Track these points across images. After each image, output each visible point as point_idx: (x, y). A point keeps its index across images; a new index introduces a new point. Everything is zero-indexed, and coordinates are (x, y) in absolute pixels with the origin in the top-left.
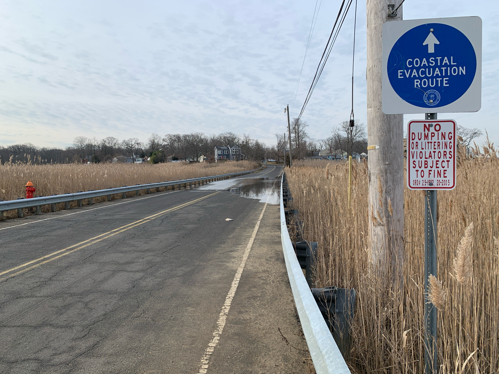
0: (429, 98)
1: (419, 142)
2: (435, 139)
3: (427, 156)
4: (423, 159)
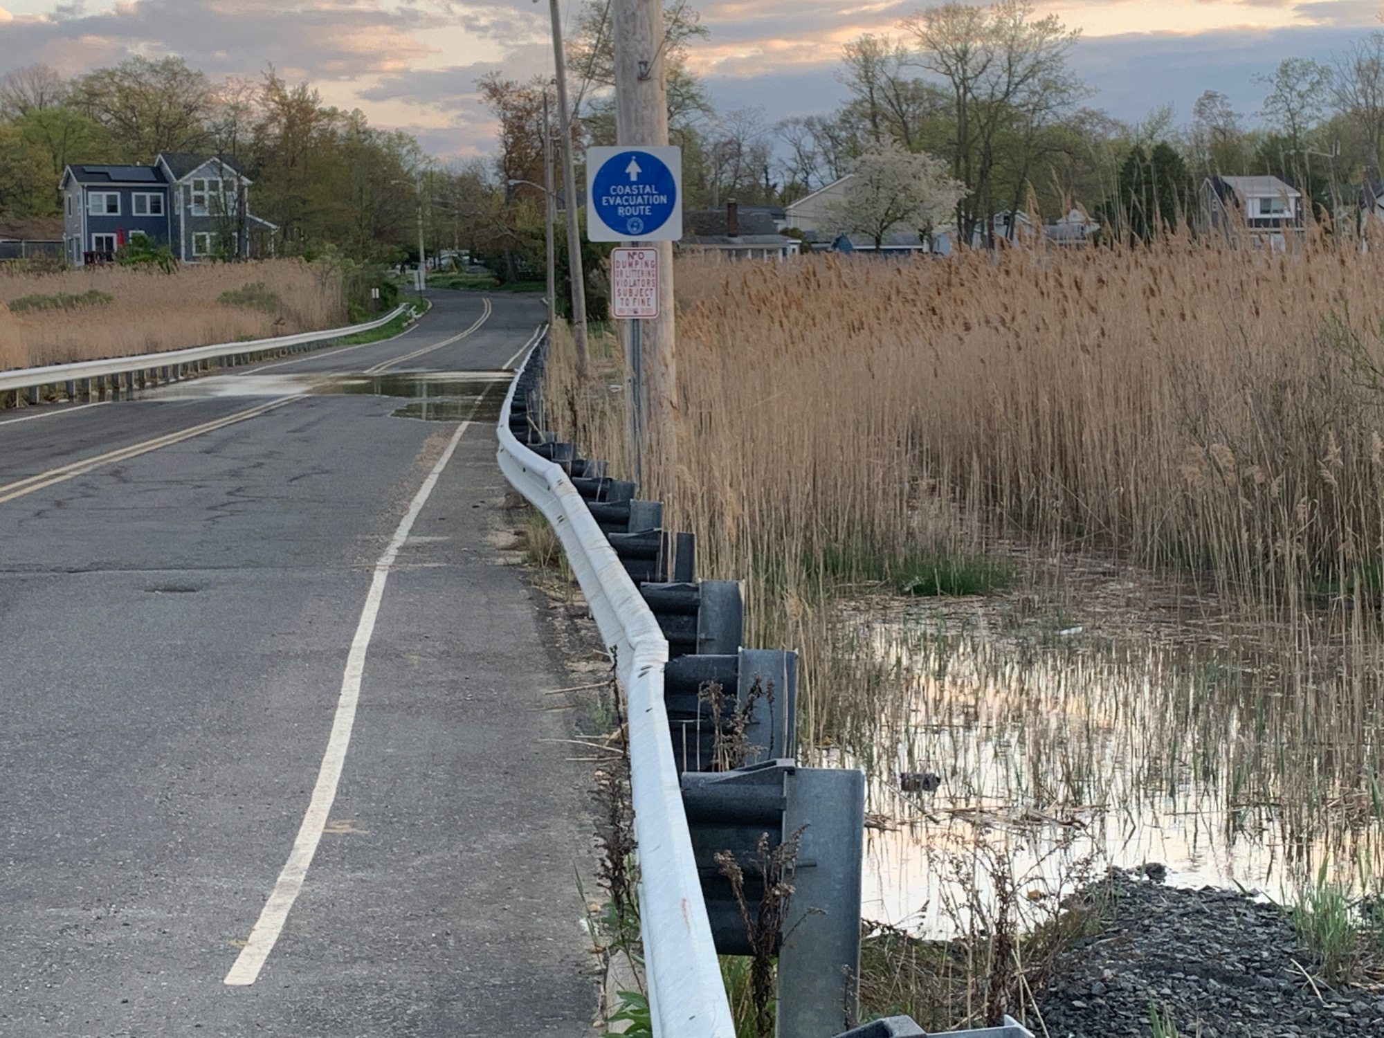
0: (632, 226)
1: (624, 270)
2: (638, 267)
3: (632, 284)
4: (628, 288)
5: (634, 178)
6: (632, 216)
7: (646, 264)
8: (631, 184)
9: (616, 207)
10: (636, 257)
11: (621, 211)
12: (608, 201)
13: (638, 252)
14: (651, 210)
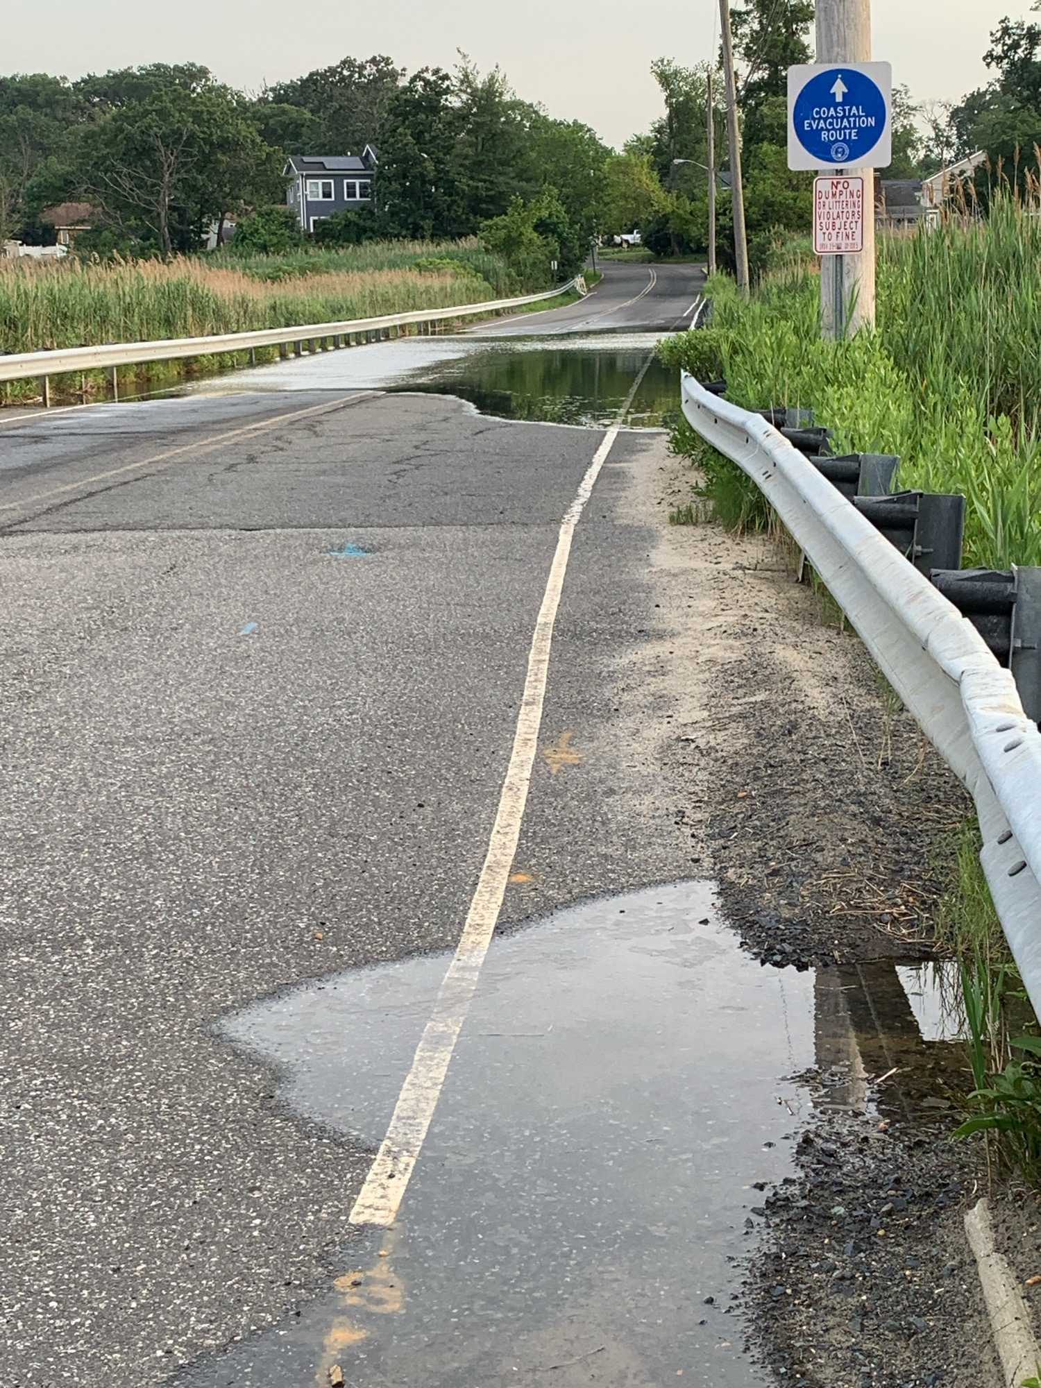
0: (837, 152)
1: (827, 201)
2: (843, 198)
3: (835, 217)
4: (831, 220)
5: (839, 99)
6: (836, 140)
7: (852, 194)
8: (836, 105)
9: (819, 131)
10: (840, 187)
11: (824, 135)
12: (810, 125)
13: (842, 181)
14: (857, 134)
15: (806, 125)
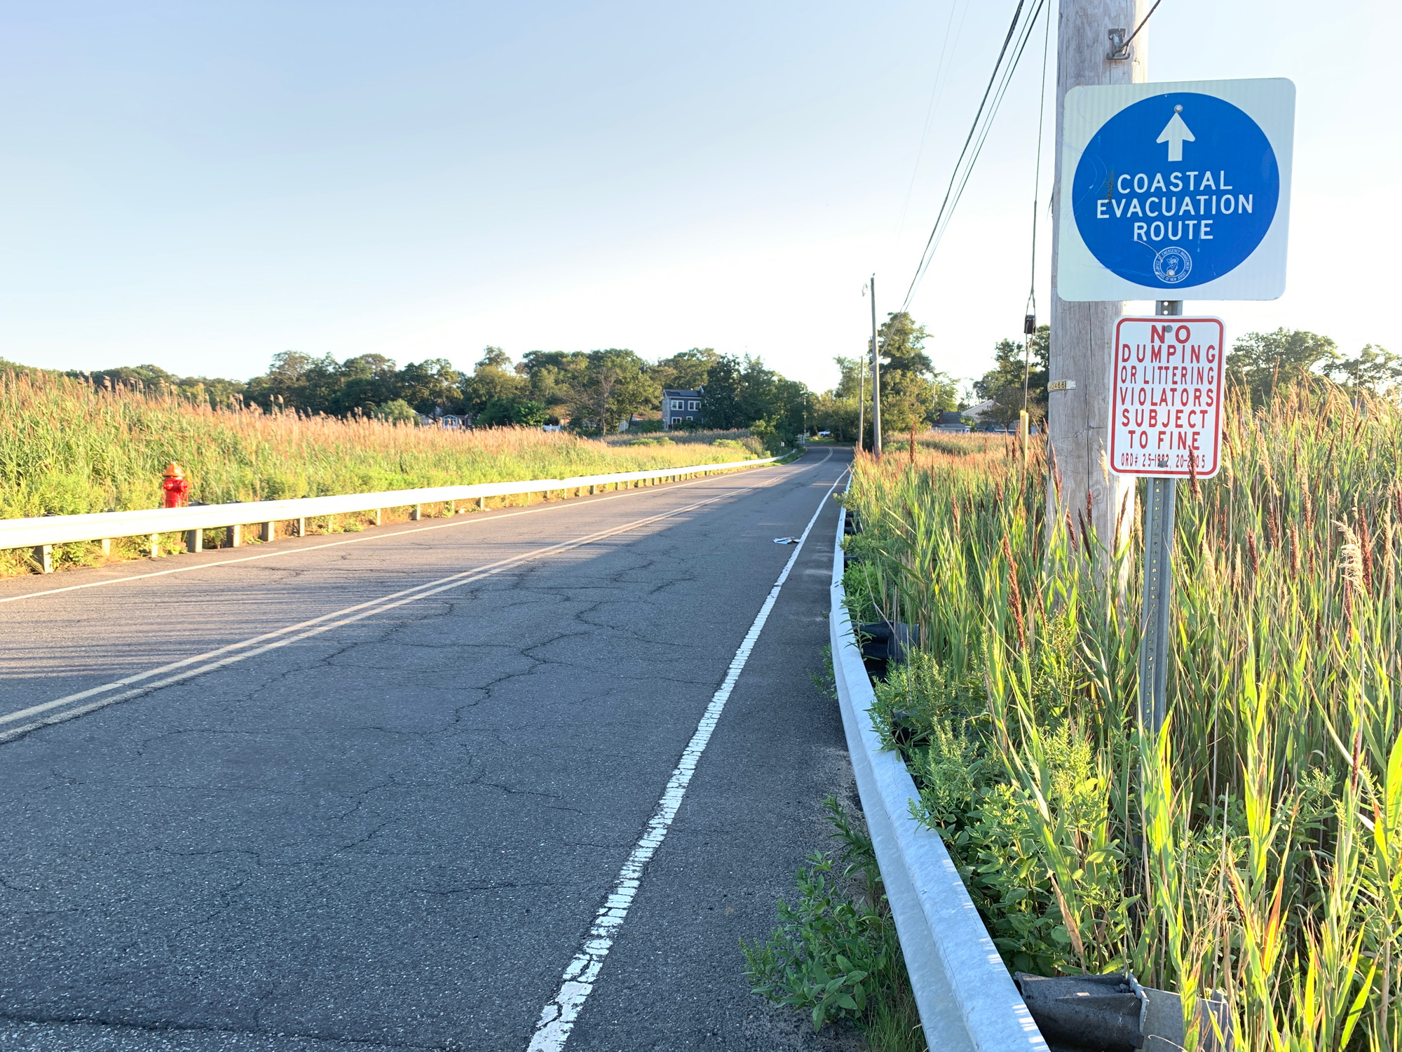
0: (1165, 267)
1: (1140, 366)
2: (1176, 361)
3: (1157, 399)
4: (1148, 407)
5: (1175, 154)
6: (1166, 242)
7: (1195, 354)
8: (1167, 168)
9: (1127, 223)
10: (1170, 338)
11: (1139, 230)
12: (1109, 209)
13: (1175, 326)
14: (1213, 229)
15: (1100, 209)
